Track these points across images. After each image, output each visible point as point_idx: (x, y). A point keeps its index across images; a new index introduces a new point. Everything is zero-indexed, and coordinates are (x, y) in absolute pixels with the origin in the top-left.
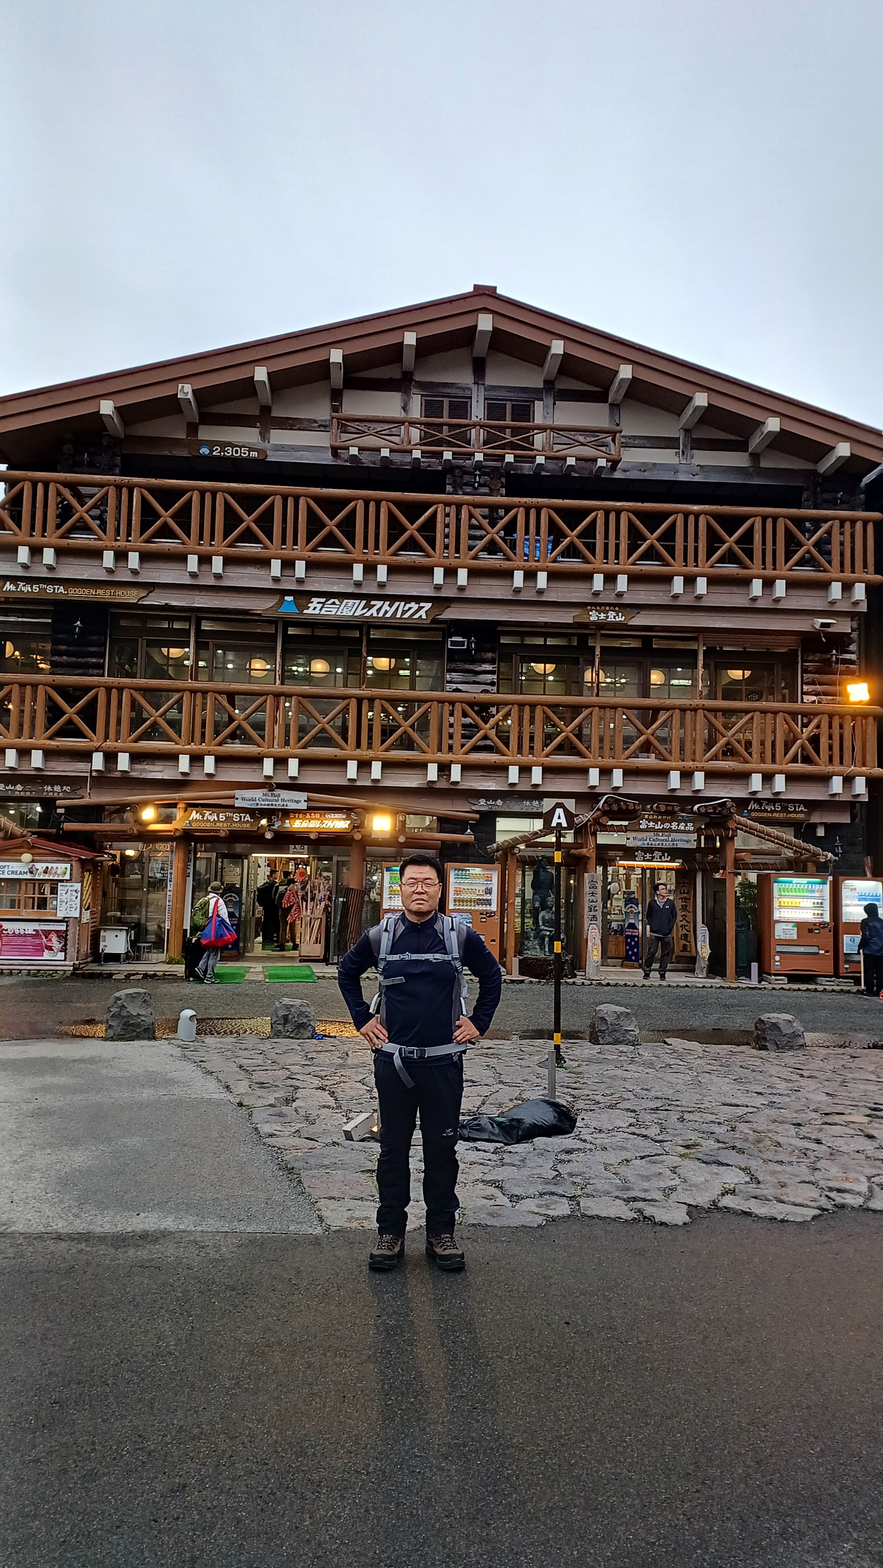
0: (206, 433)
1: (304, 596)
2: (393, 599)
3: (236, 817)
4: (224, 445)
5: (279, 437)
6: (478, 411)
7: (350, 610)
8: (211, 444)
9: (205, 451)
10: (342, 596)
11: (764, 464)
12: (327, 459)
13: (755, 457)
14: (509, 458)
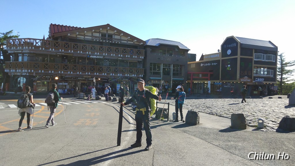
0: (78, 36)
1: (90, 55)
2: (99, 56)
3: (83, 78)
4: (80, 38)
5: (86, 37)
6: (107, 36)
7: (95, 57)
8: (79, 38)
9: (78, 38)
10: (94, 56)
11: (135, 43)
12: (91, 40)
13: (134, 42)
14: (110, 42)
